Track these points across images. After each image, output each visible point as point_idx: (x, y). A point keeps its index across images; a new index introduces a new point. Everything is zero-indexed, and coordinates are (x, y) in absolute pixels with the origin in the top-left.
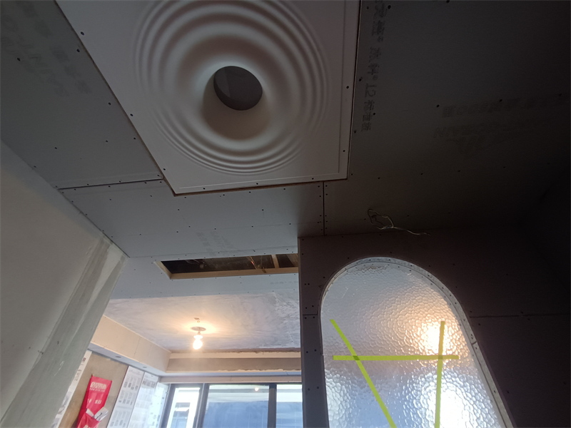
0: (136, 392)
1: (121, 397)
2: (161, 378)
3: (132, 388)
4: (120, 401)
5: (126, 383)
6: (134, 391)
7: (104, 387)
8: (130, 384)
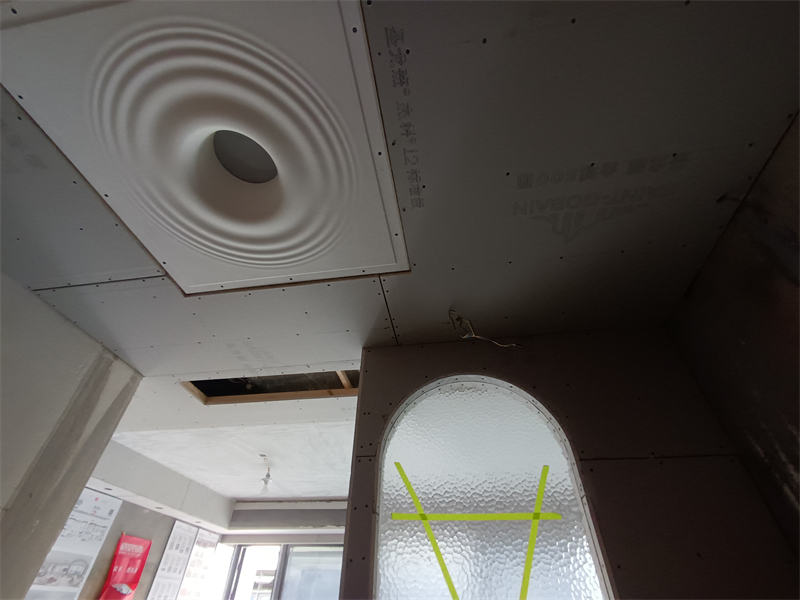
0: (187, 556)
1: (165, 563)
2: (223, 538)
3: (182, 551)
4: (163, 569)
5: (172, 544)
6: (184, 555)
7: (139, 550)
8: (178, 545)
